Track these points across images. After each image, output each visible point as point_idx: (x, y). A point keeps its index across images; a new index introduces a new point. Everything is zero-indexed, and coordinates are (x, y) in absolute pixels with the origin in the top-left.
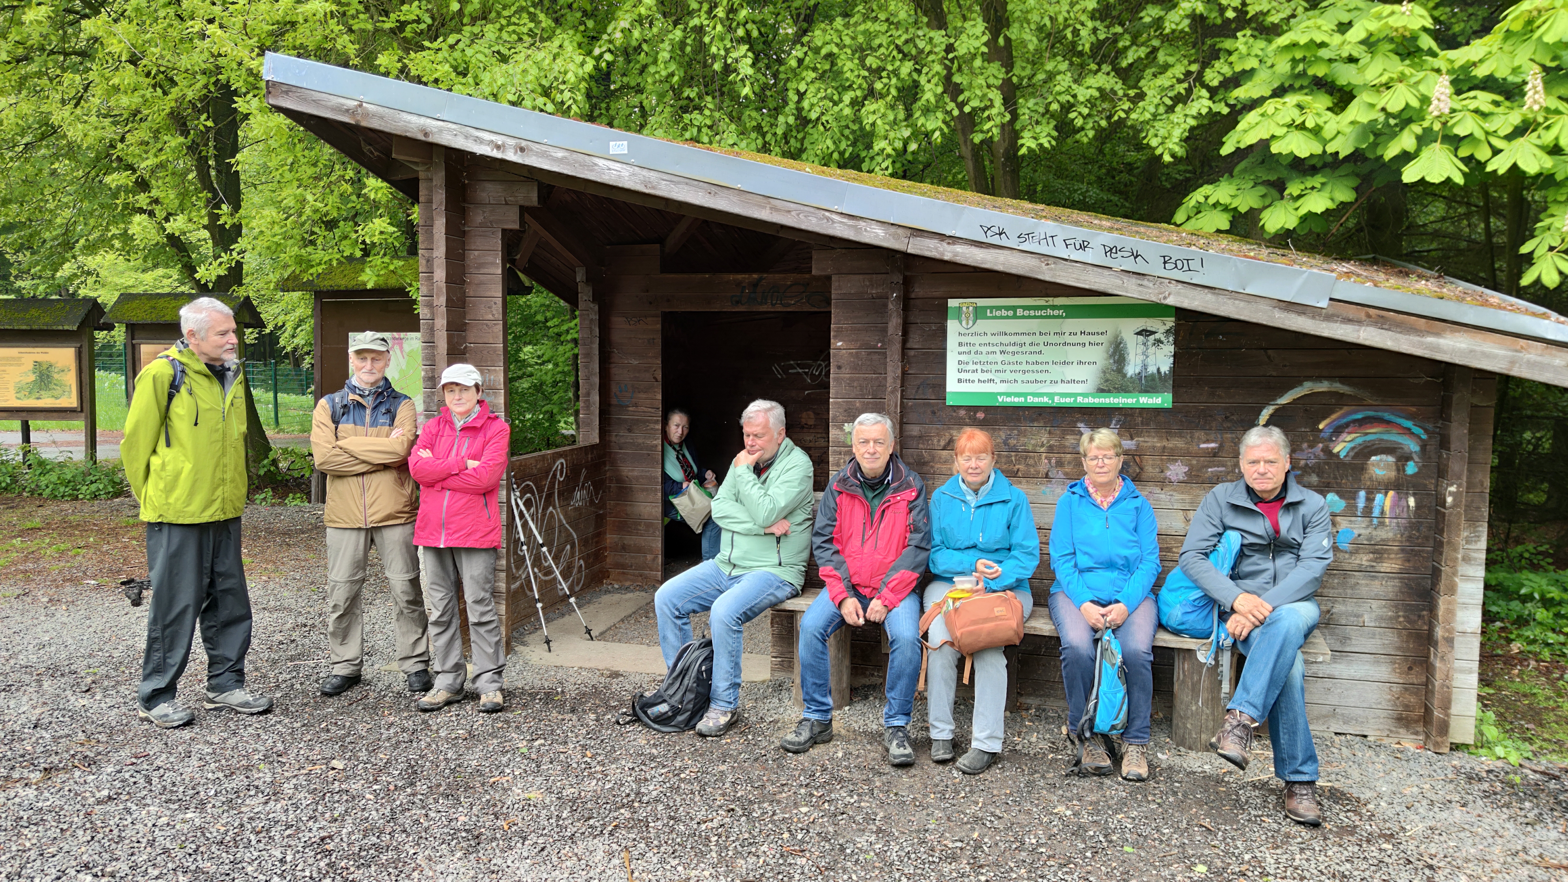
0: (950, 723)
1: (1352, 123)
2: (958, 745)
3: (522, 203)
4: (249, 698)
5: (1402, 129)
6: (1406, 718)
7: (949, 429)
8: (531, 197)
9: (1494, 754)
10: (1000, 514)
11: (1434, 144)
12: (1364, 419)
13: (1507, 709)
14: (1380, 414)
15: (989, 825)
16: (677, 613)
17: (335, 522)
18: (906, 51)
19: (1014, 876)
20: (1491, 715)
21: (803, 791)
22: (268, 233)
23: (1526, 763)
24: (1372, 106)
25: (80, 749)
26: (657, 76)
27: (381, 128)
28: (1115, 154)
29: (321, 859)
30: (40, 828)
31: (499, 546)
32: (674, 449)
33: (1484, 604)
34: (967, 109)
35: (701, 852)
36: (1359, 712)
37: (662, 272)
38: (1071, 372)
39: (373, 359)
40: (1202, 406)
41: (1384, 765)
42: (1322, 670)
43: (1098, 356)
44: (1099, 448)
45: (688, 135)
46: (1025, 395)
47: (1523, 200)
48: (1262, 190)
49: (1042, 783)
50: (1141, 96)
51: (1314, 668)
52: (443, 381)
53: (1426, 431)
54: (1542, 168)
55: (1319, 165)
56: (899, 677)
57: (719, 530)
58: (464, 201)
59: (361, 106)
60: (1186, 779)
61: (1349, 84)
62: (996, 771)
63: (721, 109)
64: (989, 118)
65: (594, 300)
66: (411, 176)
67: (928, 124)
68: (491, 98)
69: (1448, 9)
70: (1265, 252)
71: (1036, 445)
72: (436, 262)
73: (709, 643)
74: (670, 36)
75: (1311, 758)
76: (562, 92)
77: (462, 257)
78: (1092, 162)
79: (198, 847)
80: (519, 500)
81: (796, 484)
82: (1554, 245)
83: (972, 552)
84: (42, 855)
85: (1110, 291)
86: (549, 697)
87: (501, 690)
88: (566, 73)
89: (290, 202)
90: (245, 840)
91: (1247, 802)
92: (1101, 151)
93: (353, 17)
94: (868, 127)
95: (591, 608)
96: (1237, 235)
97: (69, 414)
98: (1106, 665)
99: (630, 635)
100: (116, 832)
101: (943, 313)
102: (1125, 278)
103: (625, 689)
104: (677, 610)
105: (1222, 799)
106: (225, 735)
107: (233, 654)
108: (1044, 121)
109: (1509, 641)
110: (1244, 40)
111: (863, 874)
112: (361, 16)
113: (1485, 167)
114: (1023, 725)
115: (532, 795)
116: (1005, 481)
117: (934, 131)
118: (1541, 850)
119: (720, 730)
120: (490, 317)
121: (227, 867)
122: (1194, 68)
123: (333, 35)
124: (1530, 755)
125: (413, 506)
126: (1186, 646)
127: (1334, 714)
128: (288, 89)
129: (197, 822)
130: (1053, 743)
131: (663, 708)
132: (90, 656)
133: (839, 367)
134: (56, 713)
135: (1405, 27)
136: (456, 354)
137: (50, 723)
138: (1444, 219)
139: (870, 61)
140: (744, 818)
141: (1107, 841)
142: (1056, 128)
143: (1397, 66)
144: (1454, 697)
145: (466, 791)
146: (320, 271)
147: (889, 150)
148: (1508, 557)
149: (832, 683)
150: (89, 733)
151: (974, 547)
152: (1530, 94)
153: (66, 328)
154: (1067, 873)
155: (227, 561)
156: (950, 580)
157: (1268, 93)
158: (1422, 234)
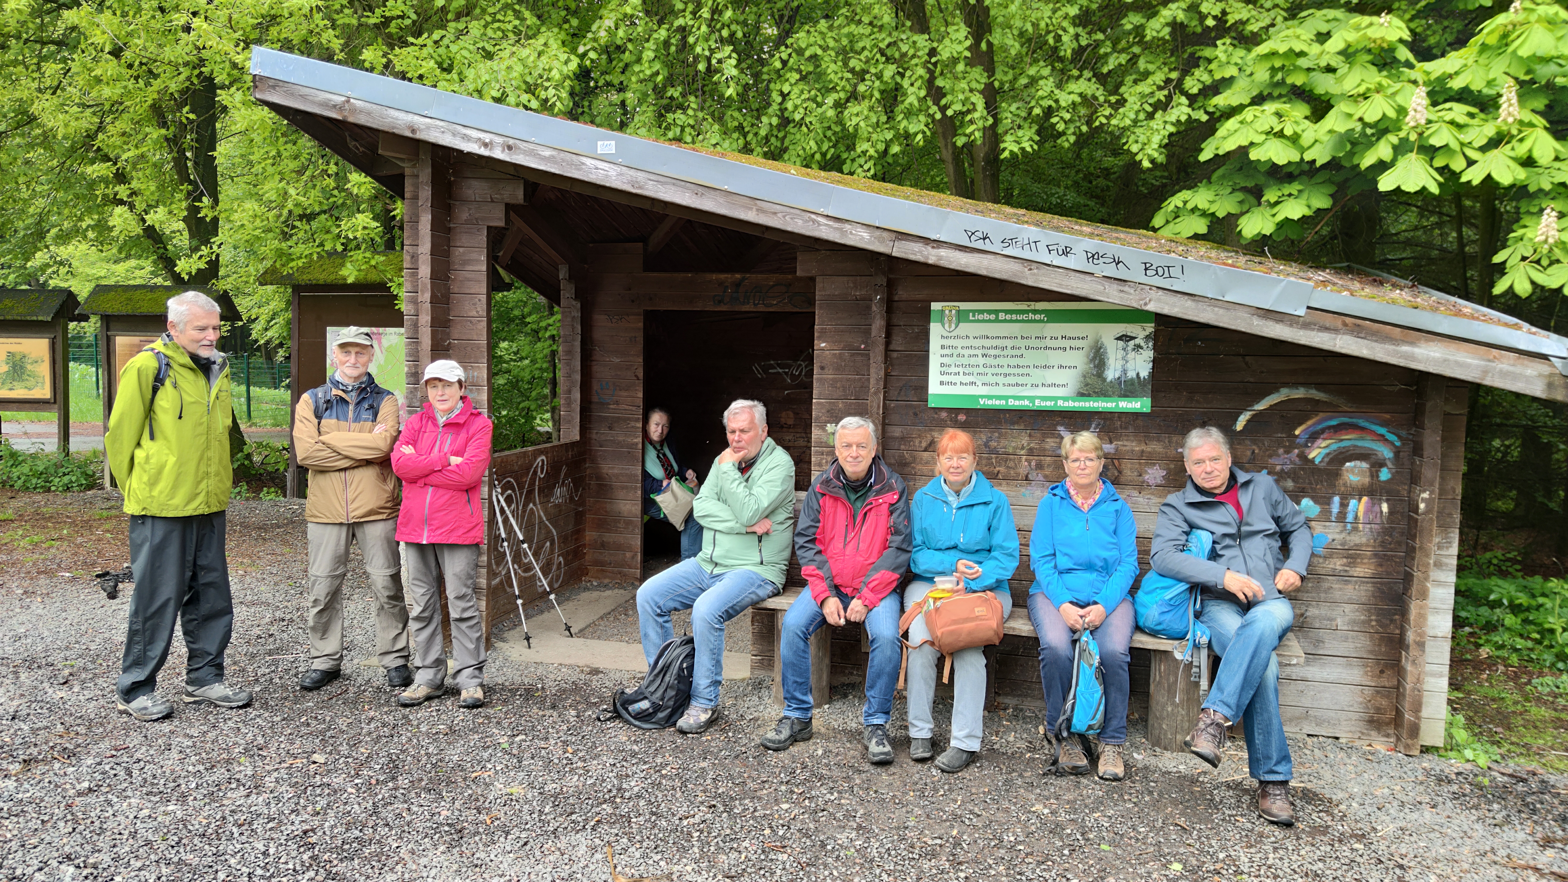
0: (929, 722)
1: (1330, 131)
2: (937, 744)
3: (508, 200)
4: (229, 692)
5: (1378, 139)
6: (1378, 721)
7: (931, 430)
8: (517, 194)
9: (1463, 757)
10: (981, 515)
11: (1410, 154)
12: (1338, 425)
13: (1476, 713)
14: (1354, 420)
15: (967, 821)
16: (659, 611)
17: (316, 517)
18: (889, 54)
19: (993, 873)
20: (1460, 718)
21: (783, 788)
22: (249, 226)
23: (1494, 766)
24: (1350, 116)
25: (59, 741)
26: (641, 75)
27: (369, 124)
28: (1092, 159)
29: (304, 852)
30: (21, 820)
31: (482, 542)
32: (655, 448)
33: (1454, 610)
34: (949, 113)
35: (684, 847)
36: (1332, 714)
37: (645, 271)
38: (1052, 376)
39: (357, 353)
40: (1180, 411)
41: (1356, 766)
42: (1295, 672)
43: (1078, 360)
44: (1081, 450)
45: (671, 135)
46: (1006, 398)
47: (1495, 210)
48: (1240, 196)
49: (1019, 782)
50: (1122, 102)
51: (1288, 670)
52: (426, 377)
53: (1399, 437)
54: (1515, 179)
55: (1296, 173)
56: (879, 676)
57: (701, 529)
58: (450, 197)
59: (348, 101)
60: (1162, 779)
61: (1327, 93)
62: (974, 770)
63: (702, 109)
64: (971, 122)
65: (576, 298)
66: (396, 172)
67: (911, 127)
68: (475, 94)
69: (1424, 22)
70: (1242, 259)
71: (1015, 448)
72: (422, 258)
73: (691, 641)
74: (655, 35)
75: (1285, 758)
76: (547, 89)
77: (447, 254)
78: (1071, 166)
79: (181, 839)
80: (500, 497)
81: (779, 483)
82: (1526, 255)
83: (952, 552)
84: (23, 846)
85: (1092, 297)
86: (529, 693)
87: (482, 685)
88: (550, 70)
89: (272, 195)
90: (227, 833)
91: (1221, 801)
92: (1078, 156)
93: (338, 12)
94: (851, 129)
95: (569, 605)
96: (1214, 242)
97: (41, 406)
98: (1084, 665)
99: (610, 632)
100: (97, 824)
101: (925, 316)
102: (1107, 284)
103: (606, 686)
104: (659, 607)
105: (1196, 799)
106: (205, 728)
107: (213, 649)
108: (1026, 125)
109: (1478, 646)
110: (1224, 48)
111: (844, 870)
112: (346, 11)
113: (1460, 178)
114: (1000, 725)
115: (514, 790)
116: (986, 483)
117: (916, 134)
118: (1508, 851)
119: (701, 727)
120: (474, 313)
121: (210, 859)
122: (1174, 75)
123: (317, 30)
124: (1498, 758)
125: (395, 502)
126: (1162, 648)
127: (1306, 716)
128: (275, 84)
129: (179, 814)
130: (1030, 742)
131: (644, 705)
132: (67, 648)
133: (822, 368)
134: (34, 705)
135: (1382, 39)
136: (440, 351)
137: (28, 715)
138: (1416, 228)
139: (853, 63)
140: (725, 815)
141: (1084, 839)
142: (1038, 133)
143: (1374, 77)
144: (1424, 700)
145: (447, 785)
146: (301, 265)
147: (872, 152)
148: (1477, 563)
149: (813, 680)
150: (68, 725)
151: (955, 547)
152: (1504, 106)
153: (40, 318)
154: (1045, 870)
155: (210, 555)
156: (930, 580)
157: (1247, 101)
158: (1394, 242)
